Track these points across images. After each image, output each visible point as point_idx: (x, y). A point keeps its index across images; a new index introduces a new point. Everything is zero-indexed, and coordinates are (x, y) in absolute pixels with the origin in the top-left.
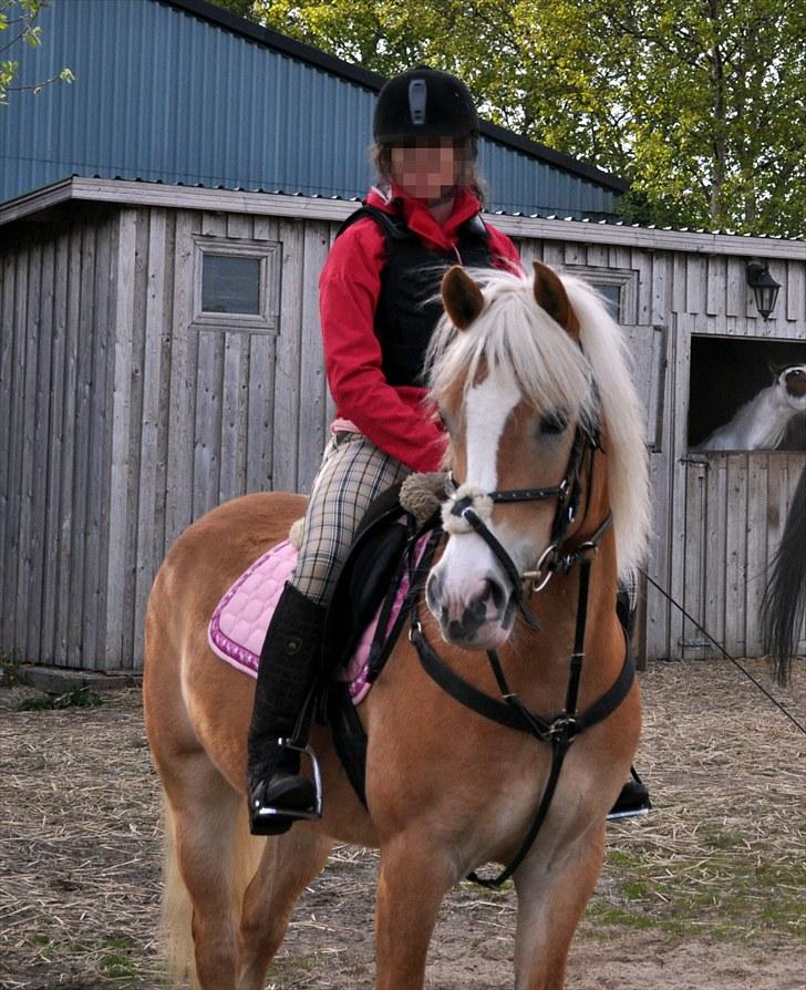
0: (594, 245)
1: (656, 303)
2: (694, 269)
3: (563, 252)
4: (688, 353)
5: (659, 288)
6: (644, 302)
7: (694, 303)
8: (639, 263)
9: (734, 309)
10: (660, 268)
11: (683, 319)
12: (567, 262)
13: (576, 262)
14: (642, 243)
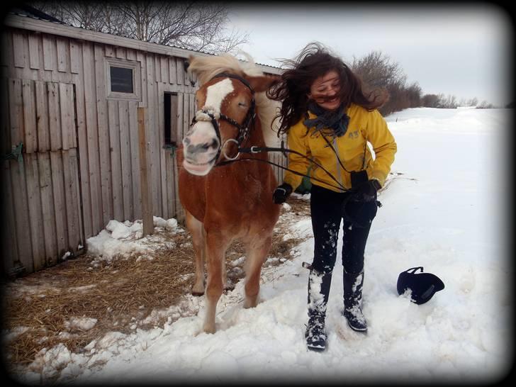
0: (120, 47)
1: (149, 77)
2: (164, 62)
3: (104, 50)
4: (163, 100)
5: (150, 71)
6: (143, 77)
7: (164, 78)
8: (140, 58)
9: (180, 81)
10: (150, 61)
11: (160, 85)
12: (107, 55)
13: (112, 56)
14: (142, 48)
